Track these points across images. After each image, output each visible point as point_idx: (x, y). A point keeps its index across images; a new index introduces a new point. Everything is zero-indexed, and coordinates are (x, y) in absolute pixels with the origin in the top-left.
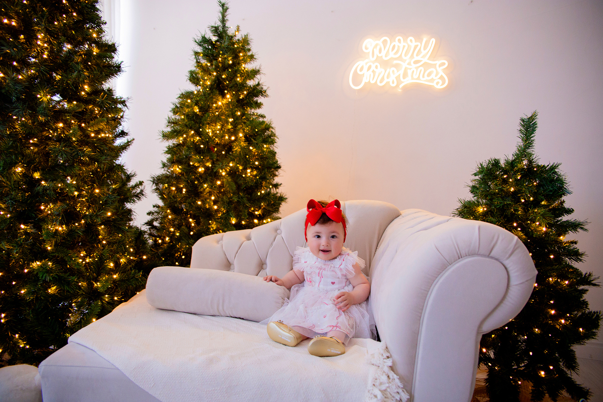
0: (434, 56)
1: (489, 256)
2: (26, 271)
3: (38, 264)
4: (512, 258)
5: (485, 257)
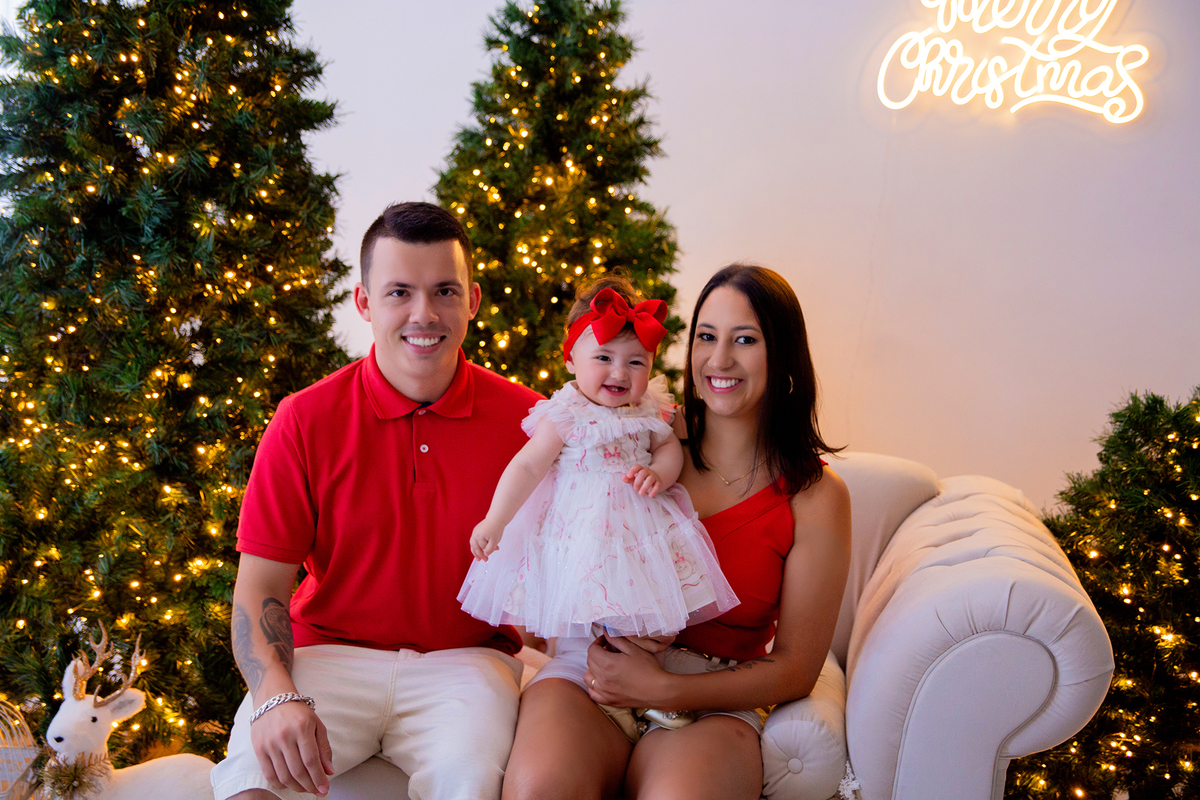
0: (1113, 32)
1: (1024, 635)
2: (178, 578)
3: (198, 565)
4: (1065, 641)
5: (1017, 635)
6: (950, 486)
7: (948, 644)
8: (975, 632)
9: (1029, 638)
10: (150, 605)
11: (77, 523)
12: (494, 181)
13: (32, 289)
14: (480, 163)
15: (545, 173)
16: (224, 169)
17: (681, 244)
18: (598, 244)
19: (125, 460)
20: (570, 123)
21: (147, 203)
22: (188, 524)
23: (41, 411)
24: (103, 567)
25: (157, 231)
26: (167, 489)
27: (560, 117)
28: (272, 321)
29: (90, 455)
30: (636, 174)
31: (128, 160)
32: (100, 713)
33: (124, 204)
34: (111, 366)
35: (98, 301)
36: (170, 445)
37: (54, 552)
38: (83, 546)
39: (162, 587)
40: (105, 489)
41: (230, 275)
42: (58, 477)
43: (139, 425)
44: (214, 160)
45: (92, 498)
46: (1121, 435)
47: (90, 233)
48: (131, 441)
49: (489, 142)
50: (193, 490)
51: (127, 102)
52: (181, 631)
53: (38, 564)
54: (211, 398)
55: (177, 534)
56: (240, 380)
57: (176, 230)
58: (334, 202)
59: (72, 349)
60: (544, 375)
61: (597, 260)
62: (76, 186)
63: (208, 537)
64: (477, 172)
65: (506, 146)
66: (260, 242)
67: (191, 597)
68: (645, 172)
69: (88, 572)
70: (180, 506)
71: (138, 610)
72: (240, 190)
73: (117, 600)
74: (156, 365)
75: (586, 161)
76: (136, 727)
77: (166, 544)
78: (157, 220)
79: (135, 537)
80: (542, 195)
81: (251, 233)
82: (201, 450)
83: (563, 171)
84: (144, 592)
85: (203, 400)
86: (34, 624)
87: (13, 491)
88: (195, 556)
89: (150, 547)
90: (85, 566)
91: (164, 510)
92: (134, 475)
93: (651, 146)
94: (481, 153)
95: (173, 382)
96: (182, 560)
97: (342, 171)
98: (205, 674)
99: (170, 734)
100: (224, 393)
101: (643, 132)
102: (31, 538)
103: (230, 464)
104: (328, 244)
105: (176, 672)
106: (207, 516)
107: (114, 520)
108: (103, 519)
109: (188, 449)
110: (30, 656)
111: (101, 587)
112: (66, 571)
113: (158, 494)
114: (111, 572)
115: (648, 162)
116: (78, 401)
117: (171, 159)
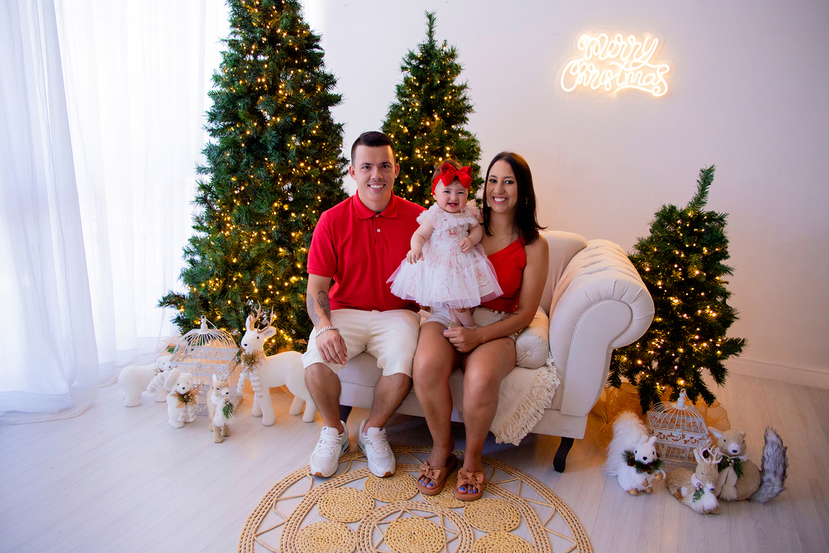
0: (655, 59)
1: (620, 301)
2: (286, 284)
3: (294, 279)
4: (636, 303)
5: (617, 300)
6: (591, 244)
7: (589, 305)
8: (600, 300)
9: (622, 302)
10: (276, 295)
11: (248, 263)
12: (405, 124)
13: (228, 173)
14: (400, 117)
15: (426, 120)
16: (299, 123)
17: (481, 148)
18: (448, 149)
19: (264, 239)
20: (436, 99)
21: (270, 137)
22: (289, 263)
23: (233, 221)
24: (258, 280)
25: (274, 148)
26: (281, 250)
27: (432, 97)
28: (319, 182)
29: (251, 237)
30: (464, 120)
31: (262, 121)
32: (261, 335)
33: (261, 138)
34: (258, 202)
35: (252, 177)
36: (281, 232)
37: (240, 275)
38: (251, 273)
39: (281, 288)
40: (258, 250)
41: (302, 165)
42: (240, 246)
43: (270, 225)
44: (295, 119)
45: (253, 254)
46: (659, 221)
47: (249, 150)
48: (266, 231)
49: (403, 109)
50: (291, 250)
51: (261, 97)
52: (288, 304)
53: (234, 279)
54: (296, 214)
55: (285, 267)
56: (307, 206)
57: (281, 147)
58: (342, 134)
59: (243, 196)
60: (427, 202)
61: (448, 155)
62: (243, 132)
63: (297, 268)
64: (398, 121)
65: (410, 110)
66: (314, 151)
67: (292, 292)
68: (467, 119)
69: (253, 282)
70: (286, 256)
71: (272, 297)
72: (305, 131)
73: (264, 293)
74: (275, 201)
75: (442, 115)
76: (273, 341)
77: (282, 270)
78: (273, 144)
79: (269, 268)
80: (426, 129)
81: (310, 148)
82: (293, 234)
83: (433, 119)
84: (274, 290)
85: (293, 215)
86: (234, 302)
87: (224, 252)
88: (293, 275)
89: (275, 273)
90: (252, 280)
91: (280, 258)
92: (268, 244)
93: (469, 108)
94: (400, 113)
95: (282, 208)
96: (287, 278)
97: (345, 122)
98: (298, 321)
99: (286, 344)
100: (301, 212)
101: (466, 103)
102: (231, 270)
103: (305, 240)
104: (340, 151)
105: (287, 321)
106: (296, 260)
107: (262, 262)
108: (257, 262)
109: (288, 234)
110: (233, 314)
111: (258, 288)
112: (245, 282)
113: (278, 252)
114: (261, 282)
115: (468, 115)
116: (246, 216)
117: (278, 119)
